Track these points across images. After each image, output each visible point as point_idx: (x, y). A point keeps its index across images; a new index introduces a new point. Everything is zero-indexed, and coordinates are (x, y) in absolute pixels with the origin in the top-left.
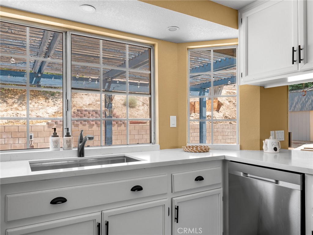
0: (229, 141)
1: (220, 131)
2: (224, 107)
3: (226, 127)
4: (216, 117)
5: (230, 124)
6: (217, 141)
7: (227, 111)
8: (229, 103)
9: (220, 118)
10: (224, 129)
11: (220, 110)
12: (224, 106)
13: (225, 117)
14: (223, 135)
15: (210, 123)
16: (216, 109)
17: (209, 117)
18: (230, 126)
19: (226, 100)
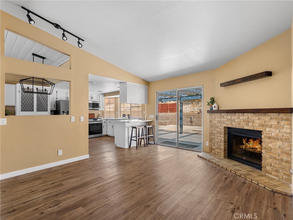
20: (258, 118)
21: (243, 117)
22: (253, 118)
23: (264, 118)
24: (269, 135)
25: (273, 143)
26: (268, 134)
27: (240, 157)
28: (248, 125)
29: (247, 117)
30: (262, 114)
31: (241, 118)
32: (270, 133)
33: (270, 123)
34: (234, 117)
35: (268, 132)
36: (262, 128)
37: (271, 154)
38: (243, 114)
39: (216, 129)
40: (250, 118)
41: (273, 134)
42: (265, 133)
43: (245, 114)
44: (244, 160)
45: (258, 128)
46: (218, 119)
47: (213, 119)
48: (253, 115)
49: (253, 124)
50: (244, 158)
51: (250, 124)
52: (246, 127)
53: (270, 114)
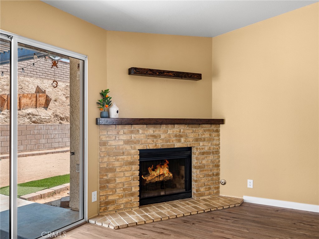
0: (56, 145)
1: (43, 133)
2: (57, 104)
3: (53, 128)
4: (40, 116)
5: (60, 124)
6: (38, 146)
7: (59, 109)
8: (65, 99)
9: (47, 116)
10: (48, 131)
11: (49, 107)
12: (58, 102)
13: (56, 115)
14: (47, 137)
15: (31, 122)
16: (43, 106)
17: (31, 116)
18: (57, 126)
19: (63, 95)
20: (191, 131)
21: (174, 130)
22: (187, 131)
23: (198, 131)
24: (202, 151)
25: (206, 158)
26: (201, 149)
27: (156, 194)
28: (179, 141)
29: (178, 130)
30: (196, 125)
31: (170, 132)
32: (203, 147)
33: (203, 136)
34: (159, 131)
35: (202, 147)
36: (196, 143)
37: (205, 172)
38: (173, 125)
39: (121, 157)
40: (183, 131)
41: (206, 148)
42: (199, 148)
43: (176, 126)
44: (163, 196)
45: (192, 144)
46: (125, 136)
47: (110, 138)
48: (186, 127)
49: (186, 139)
50: (162, 193)
51: (183, 140)
52: (177, 145)
53: (203, 125)
